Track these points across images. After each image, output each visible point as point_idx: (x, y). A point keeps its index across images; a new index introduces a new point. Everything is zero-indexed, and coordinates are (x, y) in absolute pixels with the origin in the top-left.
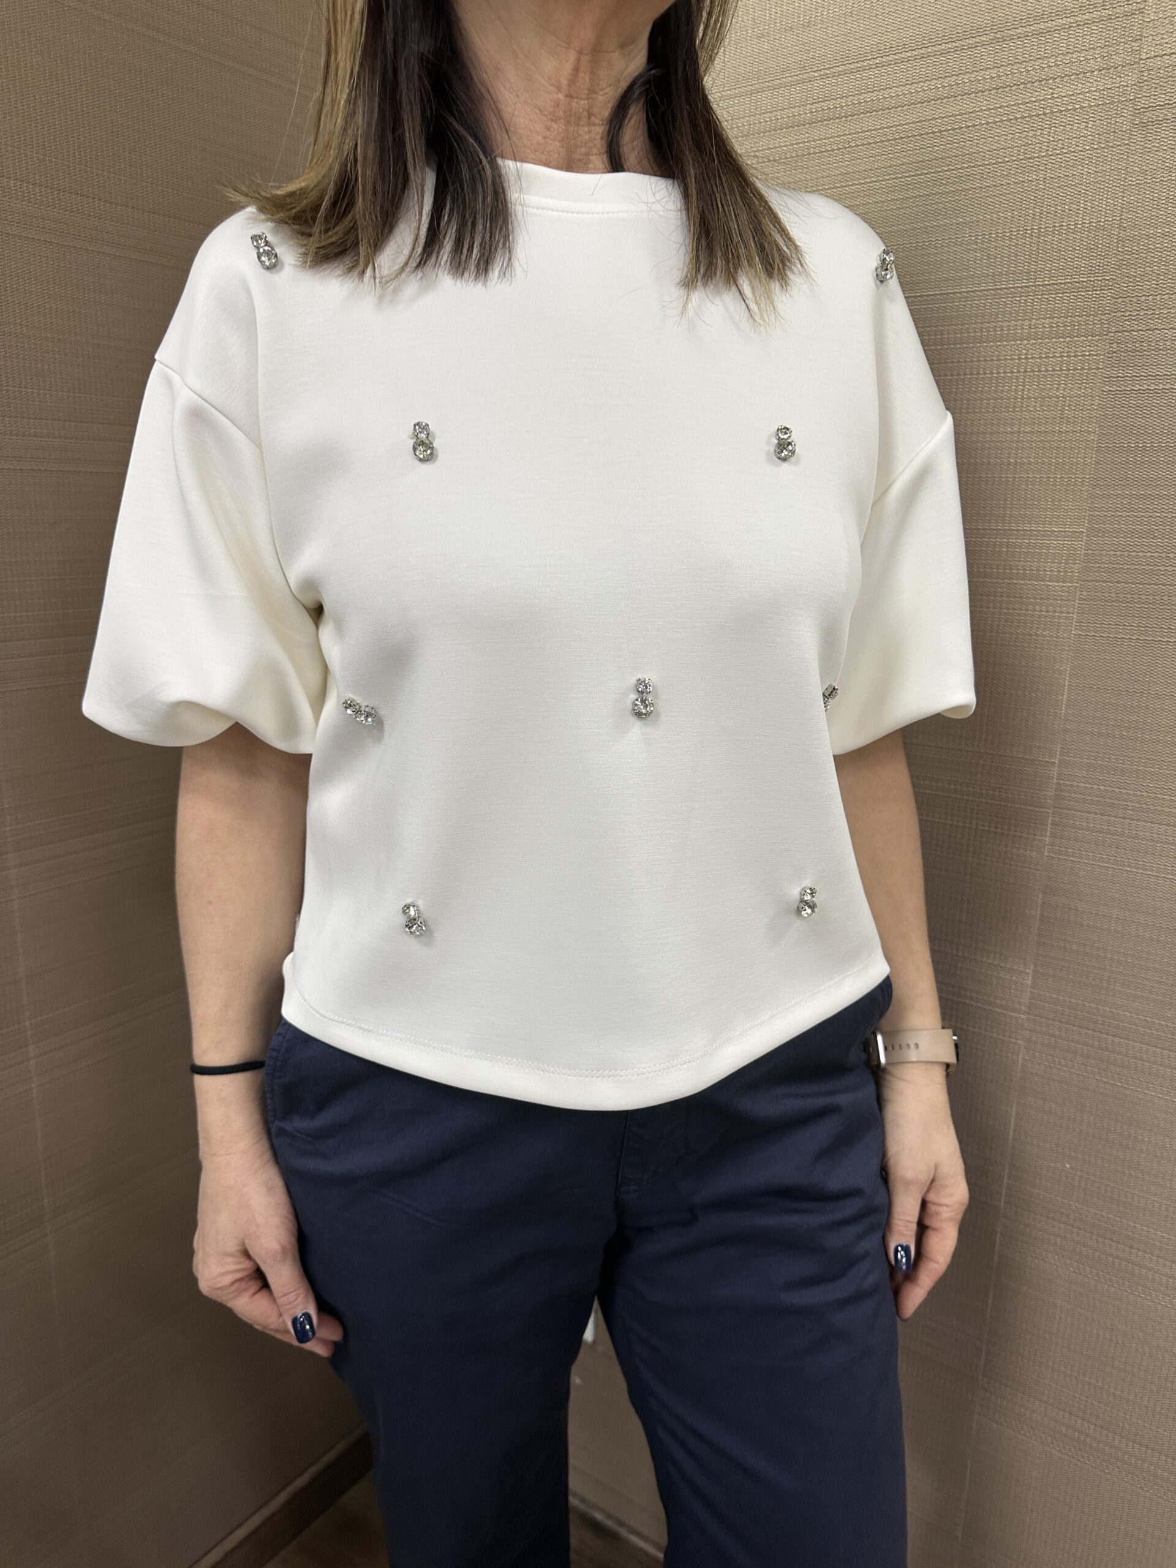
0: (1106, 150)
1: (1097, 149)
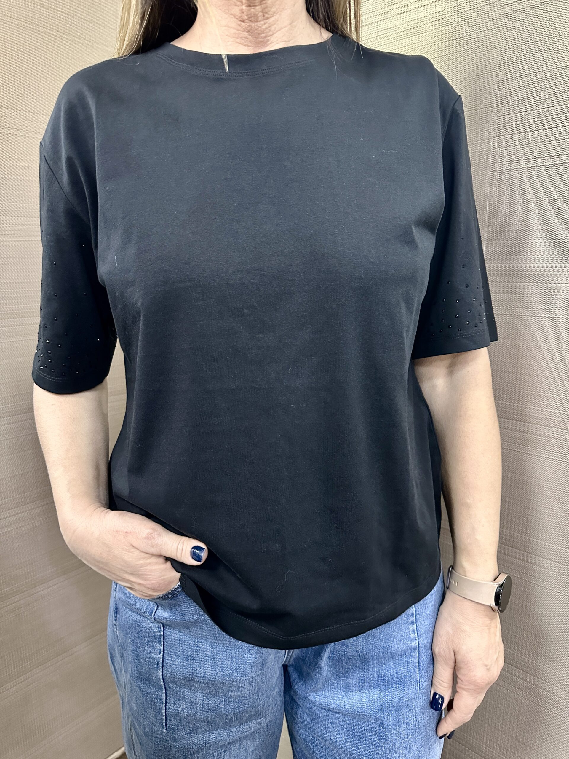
0: (486, 32)
1: (481, 32)
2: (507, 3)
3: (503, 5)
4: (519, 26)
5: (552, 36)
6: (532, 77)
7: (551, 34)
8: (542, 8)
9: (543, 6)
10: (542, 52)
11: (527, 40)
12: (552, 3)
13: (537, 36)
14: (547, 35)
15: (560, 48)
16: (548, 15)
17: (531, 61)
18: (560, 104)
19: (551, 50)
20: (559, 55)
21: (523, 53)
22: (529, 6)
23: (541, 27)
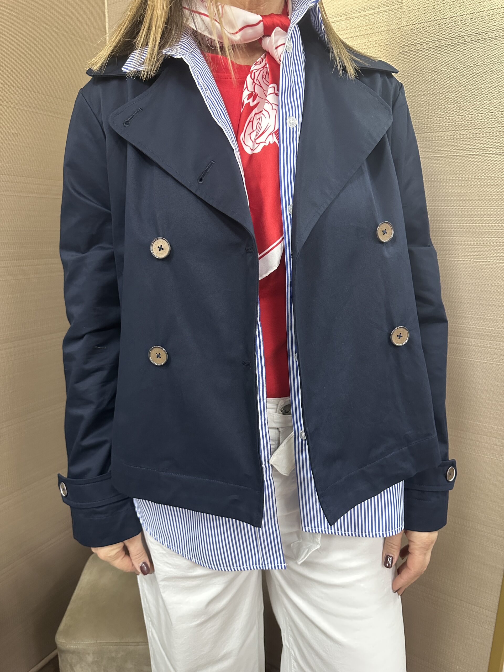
2: (404, 45)
3: (401, 46)
4: (412, 62)
5: (434, 71)
6: (420, 97)
7: (433, 70)
8: (428, 52)
9: (428, 50)
10: (427, 81)
11: (417, 71)
12: (434, 49)
13: (424, 69)
14: (430, 70)
15: (439, 79)
16: (431, 57)
17: (420, 86)
18: (439, 117)
19: (433, 80)
20: (438, 84)
21: (414, 80)
22: (418, 49)
23: (427, 64)
